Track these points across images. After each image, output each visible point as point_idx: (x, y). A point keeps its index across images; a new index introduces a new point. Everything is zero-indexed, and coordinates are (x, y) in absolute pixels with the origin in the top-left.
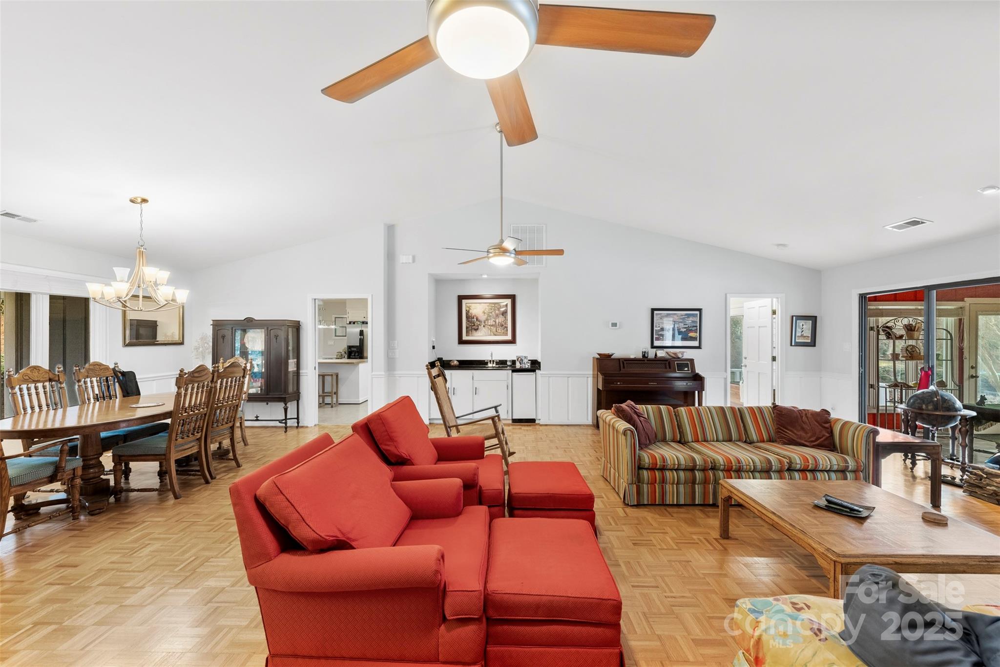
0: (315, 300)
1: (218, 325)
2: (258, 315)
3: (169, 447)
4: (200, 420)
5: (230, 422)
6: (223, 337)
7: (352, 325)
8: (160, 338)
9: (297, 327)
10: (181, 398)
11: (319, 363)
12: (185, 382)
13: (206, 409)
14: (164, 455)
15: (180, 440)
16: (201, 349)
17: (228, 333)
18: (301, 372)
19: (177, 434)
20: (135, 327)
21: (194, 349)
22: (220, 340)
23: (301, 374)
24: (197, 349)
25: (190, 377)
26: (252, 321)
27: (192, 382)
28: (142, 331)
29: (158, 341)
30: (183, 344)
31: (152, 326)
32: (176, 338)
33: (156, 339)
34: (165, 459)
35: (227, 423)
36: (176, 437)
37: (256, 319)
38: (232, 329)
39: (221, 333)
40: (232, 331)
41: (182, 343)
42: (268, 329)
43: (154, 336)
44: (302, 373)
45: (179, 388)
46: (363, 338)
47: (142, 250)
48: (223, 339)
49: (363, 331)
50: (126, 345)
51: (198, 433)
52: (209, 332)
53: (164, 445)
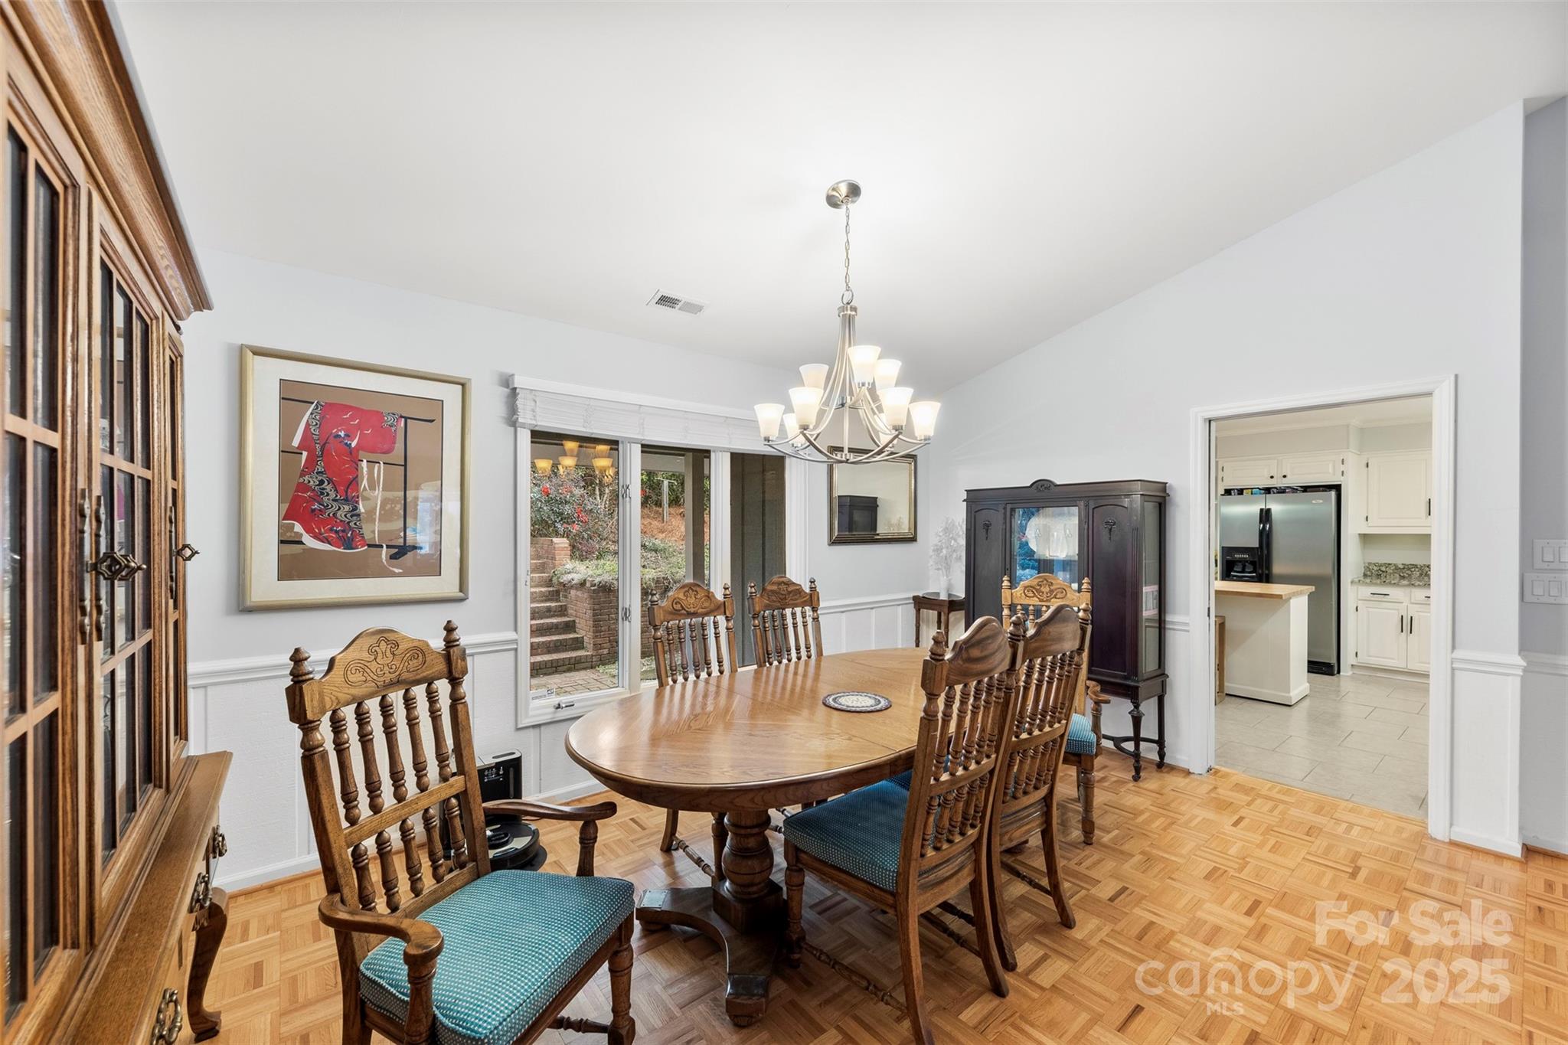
0: (1210, 421)
1: (976, 500)
2: (1063, 475)
3: (903, 876)
4: (980, 787)
5: (1045, 783)
6: (987, 526)
7: (1234, 497)
8: (882, 529)
9: (1160, 499)
10: (936, 730)
11: (1216, 591)
12: (948, 678)
13: (993, 756)
14: (892, 894)
15: (930, 853)
16: (944, 551)
17: (996, 518)
18: (1169, 618)
19: (924, 839)
20: (846, 510)
21: (934, 551)
22: (981, 533)
23: (1168, 626)
24: (938, 550)
25: (960, 662)
26: (1048, 488)
27: (964, 676)
28: (858, 516)
29: (878, 535)
30: (916, 540)
31: (870, 506)
32: (905, 529)
33: (876, 530)
34: (894, 907)
35: (1036, 788)
36: (923, 846)
37: (1058, 483)
38: (1005, 508)
39: (982, 517)
40: (1005, 514)
41: (913, 539)
42: (1087, 506)
43: (873, 525)
44: (1173, 623)
45: (932, 697)
46: (1270, 527)
47: (849, 312)
48: (987, 530)
49: (1268, 511)
50: (834, 542)
51: (973, 826)
52: (959, 515)
53: (892, 865)
